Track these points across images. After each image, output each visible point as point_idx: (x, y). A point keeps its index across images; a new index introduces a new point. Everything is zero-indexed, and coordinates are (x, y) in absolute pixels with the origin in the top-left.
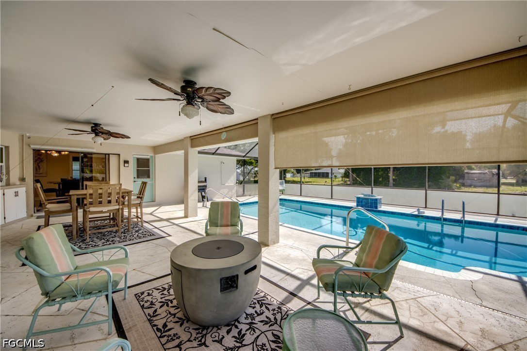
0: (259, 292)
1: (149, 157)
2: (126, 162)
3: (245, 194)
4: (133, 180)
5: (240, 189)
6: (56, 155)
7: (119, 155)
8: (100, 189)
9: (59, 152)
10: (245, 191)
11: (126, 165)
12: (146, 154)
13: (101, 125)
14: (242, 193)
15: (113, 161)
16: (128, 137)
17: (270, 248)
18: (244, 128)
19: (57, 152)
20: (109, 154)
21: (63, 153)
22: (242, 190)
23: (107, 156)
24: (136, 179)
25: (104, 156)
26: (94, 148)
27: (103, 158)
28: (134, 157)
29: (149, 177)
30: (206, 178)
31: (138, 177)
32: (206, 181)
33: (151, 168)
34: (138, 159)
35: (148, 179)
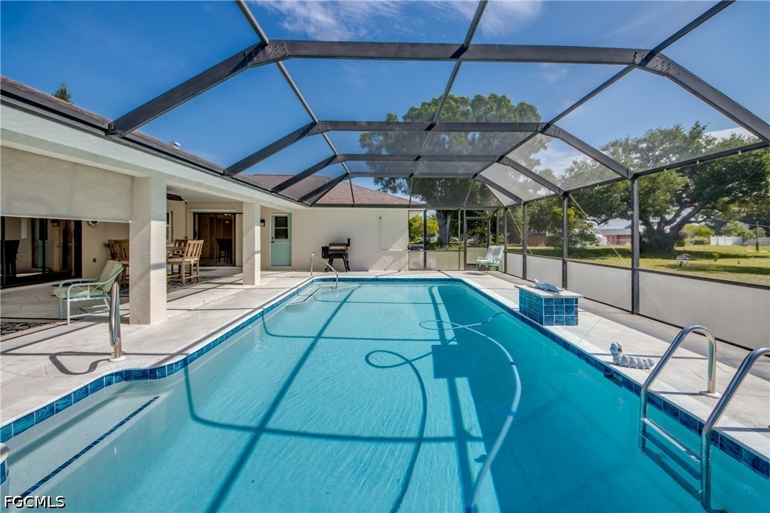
1: (286, 215)
2: (263, 221)
3: (427, 267)
4: (271, 240)
10: (428, 261)
11: (263, 224)
12: (285, 212)
14: (422, 266)
24: (274, 240)
28: (272, 216)
29: (287, 237)
30: (349, 240)
31: (276, 238)
32: (348, 245)
33: (289, 228)
34: (276, 218)
35: (286, 240)
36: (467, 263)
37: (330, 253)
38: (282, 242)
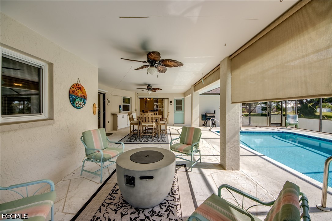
0: (177, 201)
1: (182, 99)
2: (171, 102)
3: (251, 125)
4: (174, 111)
5: (246, 120)
6: (149, 100)
7: (168, 98)
8: (145, 115)
9: (150, 99)
10: (251, 122)
11: (171, 103)
12: (180, 98)
13: (150, 85)
14: (248, 123)
15: (166, 101)
16: (161, 90)
17: (225, 171)
18: (215, 72)
19: (149, 98)
20: (164, 99)
21: (151, 99)
22: (248, 121)
23: (163, 99)
24: (176, 111)
25: (162, 100)
26: (158, 96)
27: (162, 101)
28: (175, 99)
29: (182, 110)
30: (215, 111)
31: (176, 110)
32: (215, 113)
33: (182, 105)
34: (177, 100)
35: (181, 111)
36: (271, 123)
37: (207, 118)
38: (179, 112)
